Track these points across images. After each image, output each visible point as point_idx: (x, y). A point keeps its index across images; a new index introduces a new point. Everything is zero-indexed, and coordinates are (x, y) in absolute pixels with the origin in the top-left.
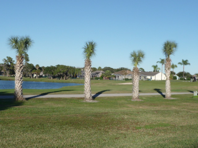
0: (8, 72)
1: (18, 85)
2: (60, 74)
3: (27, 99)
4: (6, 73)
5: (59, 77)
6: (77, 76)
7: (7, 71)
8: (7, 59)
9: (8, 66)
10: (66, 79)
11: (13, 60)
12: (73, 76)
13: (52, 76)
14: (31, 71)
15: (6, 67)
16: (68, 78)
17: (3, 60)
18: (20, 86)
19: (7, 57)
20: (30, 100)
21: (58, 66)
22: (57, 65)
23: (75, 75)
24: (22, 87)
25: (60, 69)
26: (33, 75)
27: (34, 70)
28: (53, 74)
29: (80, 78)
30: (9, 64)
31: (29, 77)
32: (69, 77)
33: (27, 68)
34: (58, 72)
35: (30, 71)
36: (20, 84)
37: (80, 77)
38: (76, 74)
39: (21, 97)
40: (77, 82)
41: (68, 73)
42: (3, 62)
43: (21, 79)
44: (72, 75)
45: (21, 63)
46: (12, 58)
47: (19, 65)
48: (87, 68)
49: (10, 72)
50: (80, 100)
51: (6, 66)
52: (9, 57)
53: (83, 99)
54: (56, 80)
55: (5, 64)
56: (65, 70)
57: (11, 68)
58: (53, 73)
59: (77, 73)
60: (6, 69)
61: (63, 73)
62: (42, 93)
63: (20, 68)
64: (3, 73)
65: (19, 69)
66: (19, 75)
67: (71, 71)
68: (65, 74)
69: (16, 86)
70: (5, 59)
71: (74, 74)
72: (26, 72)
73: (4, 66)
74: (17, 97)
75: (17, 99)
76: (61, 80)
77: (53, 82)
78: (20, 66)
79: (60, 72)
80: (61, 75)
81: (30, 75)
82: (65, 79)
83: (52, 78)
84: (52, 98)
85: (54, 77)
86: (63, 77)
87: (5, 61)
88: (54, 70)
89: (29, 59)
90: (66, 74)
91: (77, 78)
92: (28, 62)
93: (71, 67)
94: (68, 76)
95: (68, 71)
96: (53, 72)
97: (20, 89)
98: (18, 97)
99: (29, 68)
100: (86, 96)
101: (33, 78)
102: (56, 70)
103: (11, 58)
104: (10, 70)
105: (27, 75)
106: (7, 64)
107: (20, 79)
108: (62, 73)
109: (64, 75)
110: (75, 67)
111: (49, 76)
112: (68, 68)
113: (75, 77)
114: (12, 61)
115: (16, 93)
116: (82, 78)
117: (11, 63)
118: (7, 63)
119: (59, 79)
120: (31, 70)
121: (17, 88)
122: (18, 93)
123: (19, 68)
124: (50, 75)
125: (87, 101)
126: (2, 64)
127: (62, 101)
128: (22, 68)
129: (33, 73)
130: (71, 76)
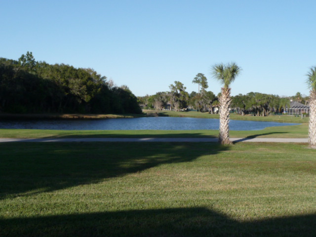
0: (177, 105)
1: (223, 126)
2: (255, 108)
3: (234, 142)
4: (173, 105)
5: (255, 111)
6: (283, 111)
7: (175, 104)
8: (175, 85)
9: (178, 95)
10: (265, 116)
11: (184, 86)
12: (277, 110)
13: (243, 110)
14: (211, 103)
15: (174, 97)
16: (269, 114)
17: (170, 87)
18: (226, 126)
19: (176, 82)
20: (237, 144)
21: (252, 93)
22: (250, 92)
23: (279, 109)
24: (228, 128)
25: (256, 100)
26: (213, 109)
27: (216, 101)
28: (246, 108)
29: (288, 114)
30: (179, 92)
31: (208, 112)
32: (270, 112)
33: (206, 98)
34: (253, 105)
35: (209, 102)
36: (226, 124)
37: (288, 112)
38: (282, 107)
39: (227, 140)
40: (284, 120)
41: (269, 106)
42: (170, 90)
43: (228, 117)
44: (275, 109)
45: (227, 97)
46: (182, 83)
47: (224, 100)
48: (313, 103)
49: (180, 104)
50: (302, 146)
51: (173, 95)
52: (179, 82)
53: (307, 144)
54: (250, 116)
55: (172, 92)
56: (265, 102)
57: (181, 99)
58: (244, 106)
59: (284, 106)
60: (175, 99)
61: (261, 105)
62: (249, 135)
63: (227, 103)
64: (169, 105)
65: (226, 105)
66: (225, 112)
67: (274, 102)
68: (264, 107)
69: (221, 127)
70: (172, 85)
71: (278, 107)
72: (204, 105)
73: (171, 95)
74: (222, 139)
75: (222, 143)
76: (258, 117)
77: (246, 120)
78: (227, 101)
79: (256, 104)
80: (257, 109)
81: (209, 110)
82: (263, 115)
83: (243, 113)
84: (263, 142)
85: (246, 112)
86: (260, 112)
87: (172, 87)
88: (246, 102)
89: (208, 84)
90: (266, 108)
91: (284, 114)
92: (205, 89)
93: (272, 96)
94: (269, 110)
95: (268, 103)
96: (245, 104)
97: (226, 130)
98: (224, 140)
99: (208, 98)
100: (312, 140)
101: (214, 113)
102: (249, 101)
103: (180, 83)
104: (180, 101)
105: (204, 110)
106: (175, 93)
107: (226, 118)
108: (259, 107)
109: (262, 110)
110: (278, 96)
111: (238, 110)
112: (269, 98)
113: (280, 111)
114: (182, 87)
115: (222, 135)
116: (291, 114)
117: (181, 90)
118: (175, 91)
119: (255, 115)
120: (211, 101)
121: (223, 128)
122: (223, 135)
123: (225, 103)
124: (239, 108)
125: (312, 147)
126: (169, 93)
127: (278, 147)
128: (229, 103)
129: (213, 106)
130: (273, 111)
